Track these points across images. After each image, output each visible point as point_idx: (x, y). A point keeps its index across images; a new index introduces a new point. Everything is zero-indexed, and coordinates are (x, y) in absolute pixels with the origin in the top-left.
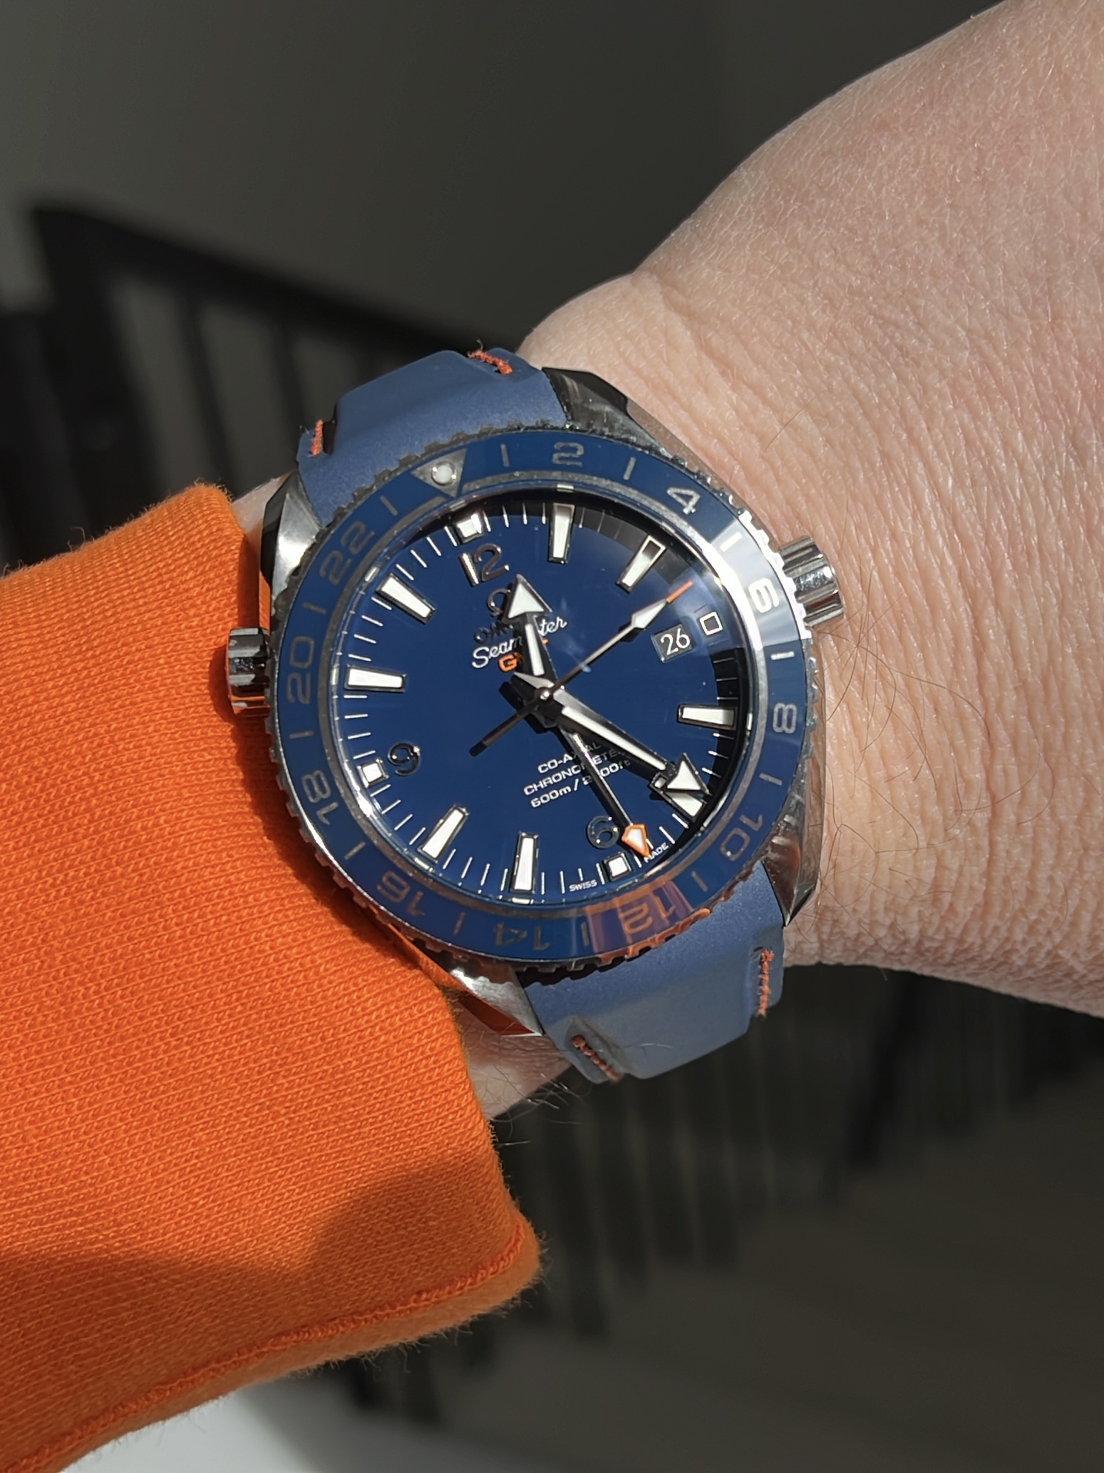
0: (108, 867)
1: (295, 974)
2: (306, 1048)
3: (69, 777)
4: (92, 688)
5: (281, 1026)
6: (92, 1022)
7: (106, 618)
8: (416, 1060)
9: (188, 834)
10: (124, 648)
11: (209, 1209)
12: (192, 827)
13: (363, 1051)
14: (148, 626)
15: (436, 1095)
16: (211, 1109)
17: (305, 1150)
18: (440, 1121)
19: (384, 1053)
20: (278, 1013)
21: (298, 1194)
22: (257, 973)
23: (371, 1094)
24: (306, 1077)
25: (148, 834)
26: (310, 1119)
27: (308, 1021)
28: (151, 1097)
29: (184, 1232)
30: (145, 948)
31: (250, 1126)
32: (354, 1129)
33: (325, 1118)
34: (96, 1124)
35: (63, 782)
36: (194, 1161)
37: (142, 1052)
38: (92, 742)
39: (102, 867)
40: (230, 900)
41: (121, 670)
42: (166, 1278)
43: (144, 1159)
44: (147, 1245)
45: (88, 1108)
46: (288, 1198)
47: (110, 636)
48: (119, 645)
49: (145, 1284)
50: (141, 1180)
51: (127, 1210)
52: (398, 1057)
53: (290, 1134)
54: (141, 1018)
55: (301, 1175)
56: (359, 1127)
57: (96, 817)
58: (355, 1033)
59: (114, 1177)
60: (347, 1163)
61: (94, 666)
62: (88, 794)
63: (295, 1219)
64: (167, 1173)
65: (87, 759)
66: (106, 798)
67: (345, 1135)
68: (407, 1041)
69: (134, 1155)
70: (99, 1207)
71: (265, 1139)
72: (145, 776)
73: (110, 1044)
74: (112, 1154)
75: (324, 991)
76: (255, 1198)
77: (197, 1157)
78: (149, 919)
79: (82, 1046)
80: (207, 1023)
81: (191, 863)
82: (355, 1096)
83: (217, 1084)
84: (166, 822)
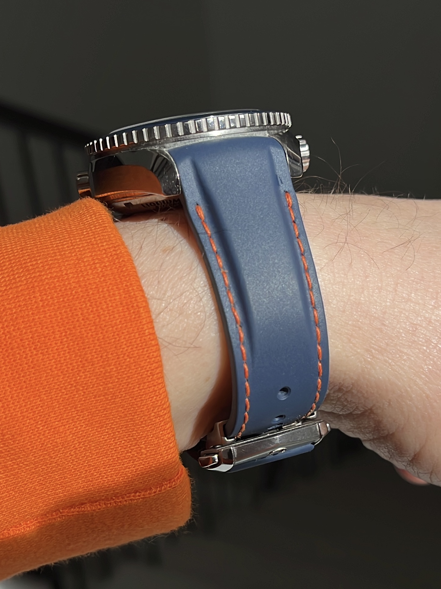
36: (40, 408)
77: (41, 407)
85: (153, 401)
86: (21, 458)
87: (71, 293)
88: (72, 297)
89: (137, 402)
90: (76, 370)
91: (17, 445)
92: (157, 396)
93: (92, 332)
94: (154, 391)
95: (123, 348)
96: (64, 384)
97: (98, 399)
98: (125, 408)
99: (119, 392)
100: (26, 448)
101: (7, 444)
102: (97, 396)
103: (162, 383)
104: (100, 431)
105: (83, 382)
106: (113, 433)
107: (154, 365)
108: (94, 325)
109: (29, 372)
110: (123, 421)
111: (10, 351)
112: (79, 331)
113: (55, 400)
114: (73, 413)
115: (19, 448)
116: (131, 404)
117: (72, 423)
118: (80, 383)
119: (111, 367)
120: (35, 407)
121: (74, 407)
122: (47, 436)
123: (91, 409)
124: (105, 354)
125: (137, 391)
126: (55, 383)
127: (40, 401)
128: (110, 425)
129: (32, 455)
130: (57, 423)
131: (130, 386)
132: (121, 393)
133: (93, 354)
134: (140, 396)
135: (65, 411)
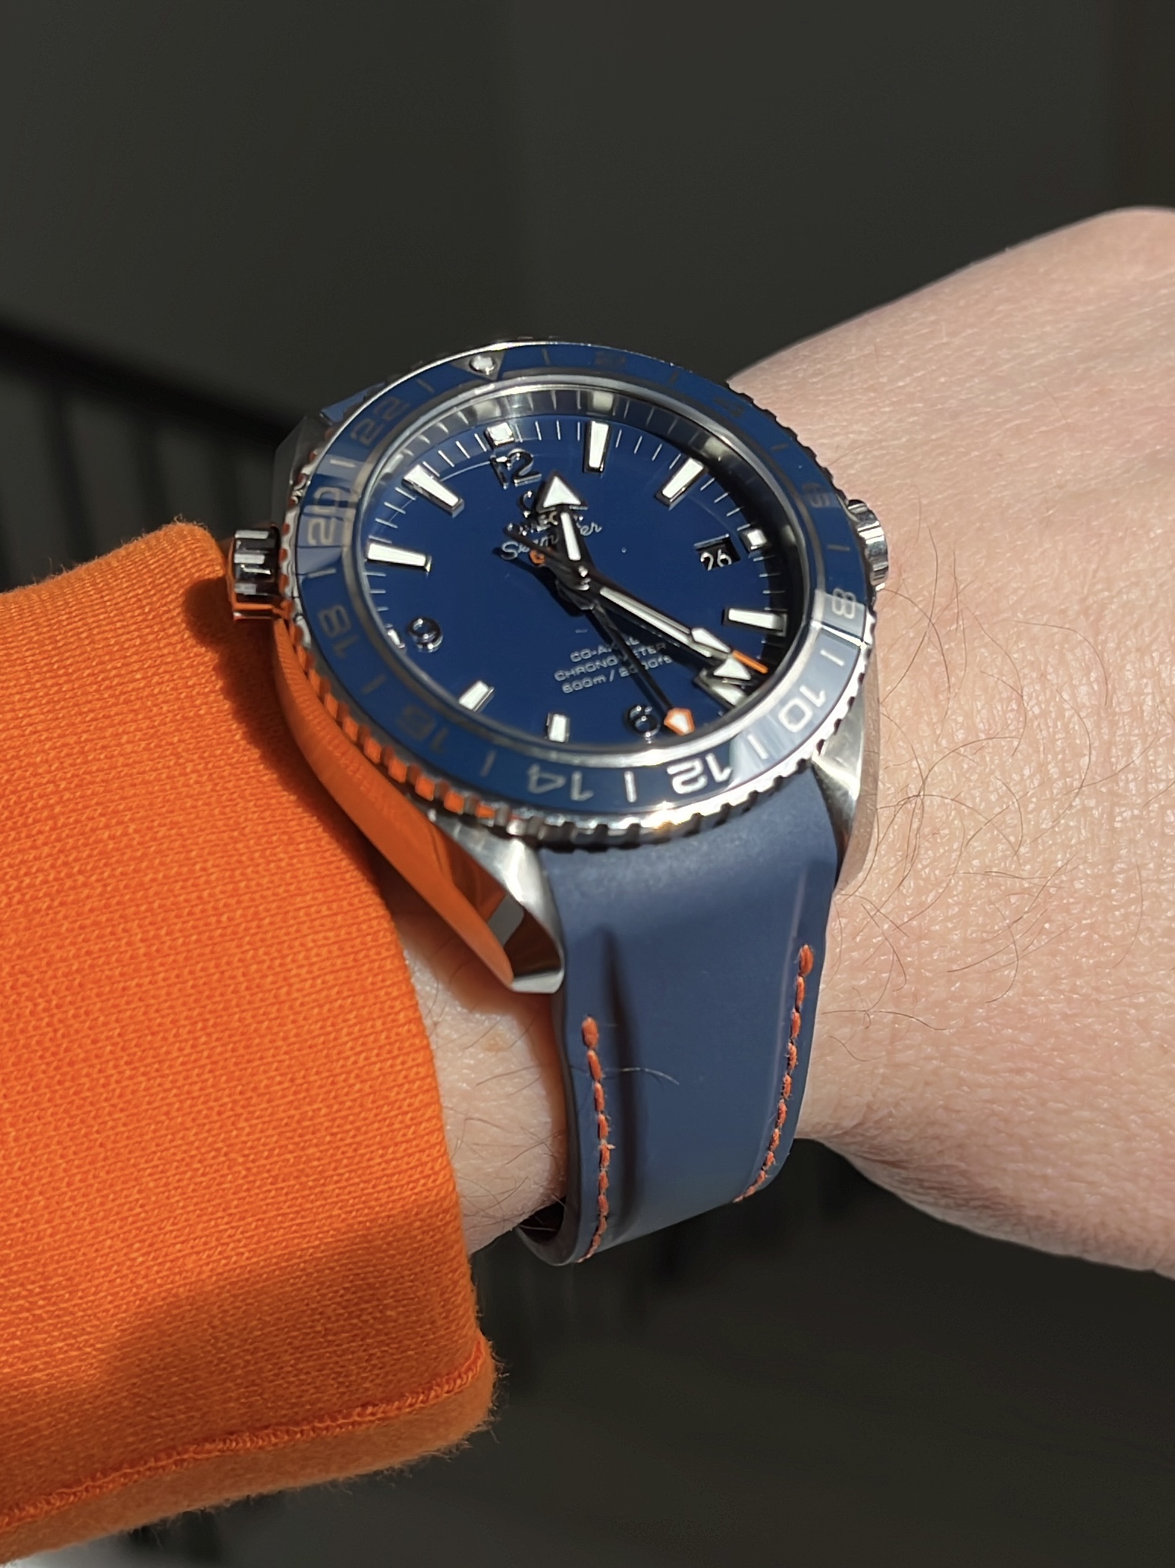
5: (249, 1061)
6: (39, 1043)
13: (335, 1097)
15: (410, 1155)
17: (261, 1207)
18: (411, 1186)
19: (358, 1102)
20: (247, 1047)
21: (248, 1259)
23: (338, 1148)
24: (269, 1122)
26: (269, 1171)
27: (279, 1058)
28: (98, 1132)
29: (118, 1293)
30: (104, 963)
31: (204, 1175)
33: (286, 1170)
34: (33, 1160)
36: (138, 1210)
39: (62, 875)
43: (83, 1203)
44: (74, 1306)
46: (235, 1263)
50: (77, 1228)
51: (58, 1262)
53: (245, 1187)
54: (94, 1042)
55: (253, 1236)
56: (324, 1185)
58: (328, 1078)
59: (48, 1222)
60: (304, 1227)
64: (106, 1222)
67: (307, 1192)
69: (72, 1199)
70: (28, 1256)
71: (217, 1191)
74: (48, 1195)
76: (200, 1259)
77: (142, 1206)
79: (25, 1069)
80: (168, 1053)
82: (322, 1148)
85: (416, 1191)
86: (89, 1333)
87: (219, 922)
88: (220, 931)
90: (231, 1113)
91: (80, 1301)
92: (429, 1176)
93: (271, 1020)
95: (347, 1058)
96: (198, 1148)
97: (283, 1185)
98: (349, 1209)
99: (335, 1169)
100: (101, 1309)
101: (53, 1300)
102: (280, 1179)
103: (440, 1143)
105: (245, 1142)
106: (318, 1271)
107: (420, 1097)
108: (274, 1000)
109: (114, 1120)
111: (66, 1069)
112: (237, 1016)
113: (176, 1189)
114: (219, 1221)
115: (84, 1310)
116: (363, 1198)
118: (239, 1146)
119: (316, 1106)
120: (126, 1207)
121: (223, 1206)
122: (155, 1280)
123: (265, 1212)
124: (302, 1073)
125: (380, 1164)
126: (175, 1147)
127: (140, 1192)
128: (311, 1251)
129: (116, 1327)
130: (178, 1247)
131: (362, 1151)
132: (340, 1171)
133: (273, 1074)
134: (385, 1179)
135: (199, 1216)
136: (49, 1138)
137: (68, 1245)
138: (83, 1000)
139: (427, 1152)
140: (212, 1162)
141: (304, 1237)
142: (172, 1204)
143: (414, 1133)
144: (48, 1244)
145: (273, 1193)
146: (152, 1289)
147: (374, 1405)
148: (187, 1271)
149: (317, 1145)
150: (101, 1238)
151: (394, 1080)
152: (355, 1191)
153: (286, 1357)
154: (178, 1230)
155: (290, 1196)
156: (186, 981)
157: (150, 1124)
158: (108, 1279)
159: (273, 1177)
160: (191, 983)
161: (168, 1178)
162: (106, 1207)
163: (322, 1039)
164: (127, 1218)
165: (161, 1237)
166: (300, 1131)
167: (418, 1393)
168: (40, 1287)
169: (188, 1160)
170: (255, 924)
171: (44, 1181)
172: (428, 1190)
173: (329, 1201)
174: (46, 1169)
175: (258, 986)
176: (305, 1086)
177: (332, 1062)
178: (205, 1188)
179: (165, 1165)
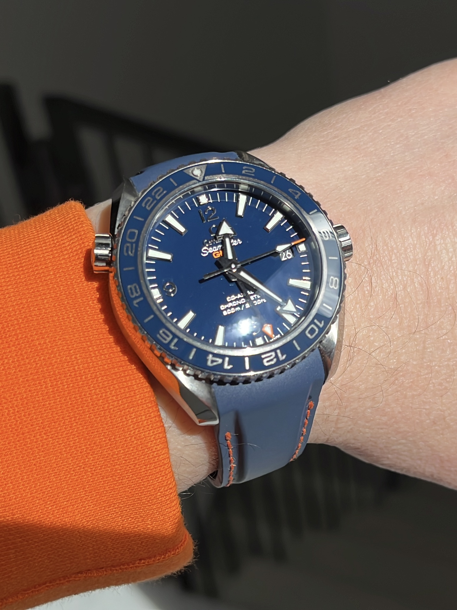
0: (23, 359)
1: (100, 411)
2: (102, 443)
3: (8, 320)
4: (21, 284)
5: (92, 433)
7: (29, 254)
8: (148, 452)
9: (58, 348)
10: (36, 268)
11: (53, 511)
12: (60, 344)
13: (126, 446)
14: (47, 259)
15: (156, 468)
16: (59, 467)
18: (156, 480)
19: (135, 448)
21: (93, 507)
22: (84, 410)
23: (128, 465)
24: (101, 456)
25: (41, 346)
26: (100, 474)
27: (104, 431)
28: (33, 460)
30: (36, 395)
31: (75, 476)
32: (119, 480)
33: (107, 474)
35: (5, 322)
37: (31, 440)
38: (20, 306)
39: (20, 359)
40: (74, 377)
41: (34, 277)
42: (32, 540)
45: (5, 463)
46: (88, 509)
47: (30, 262)
48: (34, 266)
49: (22, 542)
50: (25, 496)
51: (18, 509)
52: (141, 450)
53: (91, 480)
55: (95, 499)
56: (122, 479)
57: (19, 338)
58: (124, 438)
60: (115, 495)
61: (22, 274)
62: (16, 328)
63: (90, 518)
65: (17, 313)
66: (24, 330)
67: (115, 482)
68: (145, 444)
69: (23, 485)
71: (80, 482)
72: (41, 322)
73: (17, 435)
75: (112, 420)
76: (74, 508)
78: (39, 383)
80: (60, 430)
81: (59, 360)
83: (62, 456)
84: (49, 342)
85: (159, 481)
89: (144, 482)
94: (161, 471)
96: (72, 466)
104: (108, 510)
109: (40, 455)
110: (130, 500)
117: (80, 503)
125: (144, 471)
127: (50, 482)
128: (117, 504)
130: (65, 503)
134: (146, 477)
136: (14, 462)
137: (22, 502)
138: (28, 409)
139: (163, 467)
140: (78, 471)
141: (115, 499)
142: (63, 487)
143: (157, 459)
144: (14, 502)
145: (102, 483)
146: (55, 519)
147: (144, 559)
148: (69, 512)
149: (119, 465)
150: (35, 500)
151: (150, 439)
152: (134, 482)
153: (109, 543)
154: (65, 497)
155: (109, 484)
156: (68, 402)
157: (53, 457)
158: (37, 515)
159: (102, 476)
160: (70, 403)
161: (61, 477)
162: (36, 488)
163: (121, 424)
164: (45, 492)
165: (58, 499)
166: (112, 459)
167: (161, 555)
168: (11, 518)
169: (68, 470)
170: (95, 380)
171: (12, 478)
172: (163, 481)
173: (124, 485)
174: (13, 473)
175: (96, 404)
176: (115, 442)
177: (125, 433)
178: (75, 481)
179: (59, 472)
